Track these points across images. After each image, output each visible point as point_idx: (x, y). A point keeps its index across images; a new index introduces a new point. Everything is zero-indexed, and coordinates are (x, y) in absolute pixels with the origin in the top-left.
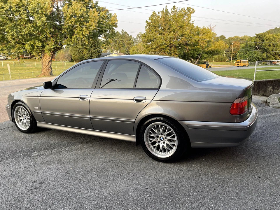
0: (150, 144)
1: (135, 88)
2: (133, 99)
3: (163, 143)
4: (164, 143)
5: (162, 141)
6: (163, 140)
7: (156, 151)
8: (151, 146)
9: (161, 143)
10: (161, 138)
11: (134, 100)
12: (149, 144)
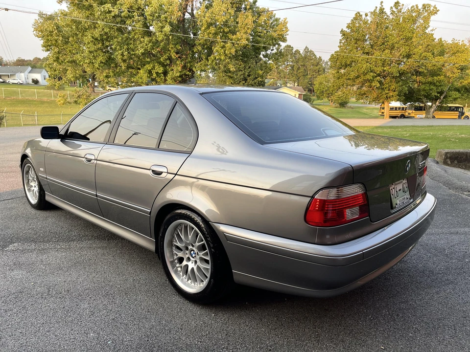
0: (176, 261)
1: (158, 148)
2: (149, 170)
3: (194, 263)
4: (196, 262)
5: (193, 257)
6: (195, 256)
7: (183, 276)
8: (178, 265)
9: (191, 262)
10: (192, 252)
11: (151, 171)
12: (174, 260)
